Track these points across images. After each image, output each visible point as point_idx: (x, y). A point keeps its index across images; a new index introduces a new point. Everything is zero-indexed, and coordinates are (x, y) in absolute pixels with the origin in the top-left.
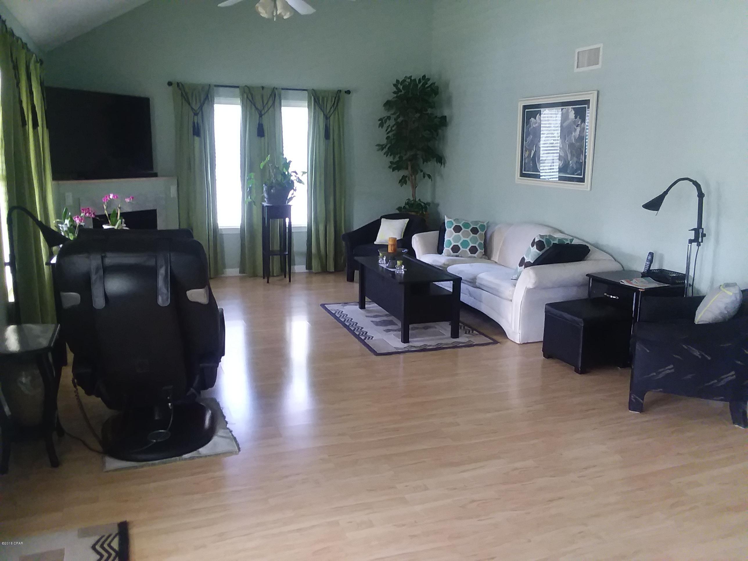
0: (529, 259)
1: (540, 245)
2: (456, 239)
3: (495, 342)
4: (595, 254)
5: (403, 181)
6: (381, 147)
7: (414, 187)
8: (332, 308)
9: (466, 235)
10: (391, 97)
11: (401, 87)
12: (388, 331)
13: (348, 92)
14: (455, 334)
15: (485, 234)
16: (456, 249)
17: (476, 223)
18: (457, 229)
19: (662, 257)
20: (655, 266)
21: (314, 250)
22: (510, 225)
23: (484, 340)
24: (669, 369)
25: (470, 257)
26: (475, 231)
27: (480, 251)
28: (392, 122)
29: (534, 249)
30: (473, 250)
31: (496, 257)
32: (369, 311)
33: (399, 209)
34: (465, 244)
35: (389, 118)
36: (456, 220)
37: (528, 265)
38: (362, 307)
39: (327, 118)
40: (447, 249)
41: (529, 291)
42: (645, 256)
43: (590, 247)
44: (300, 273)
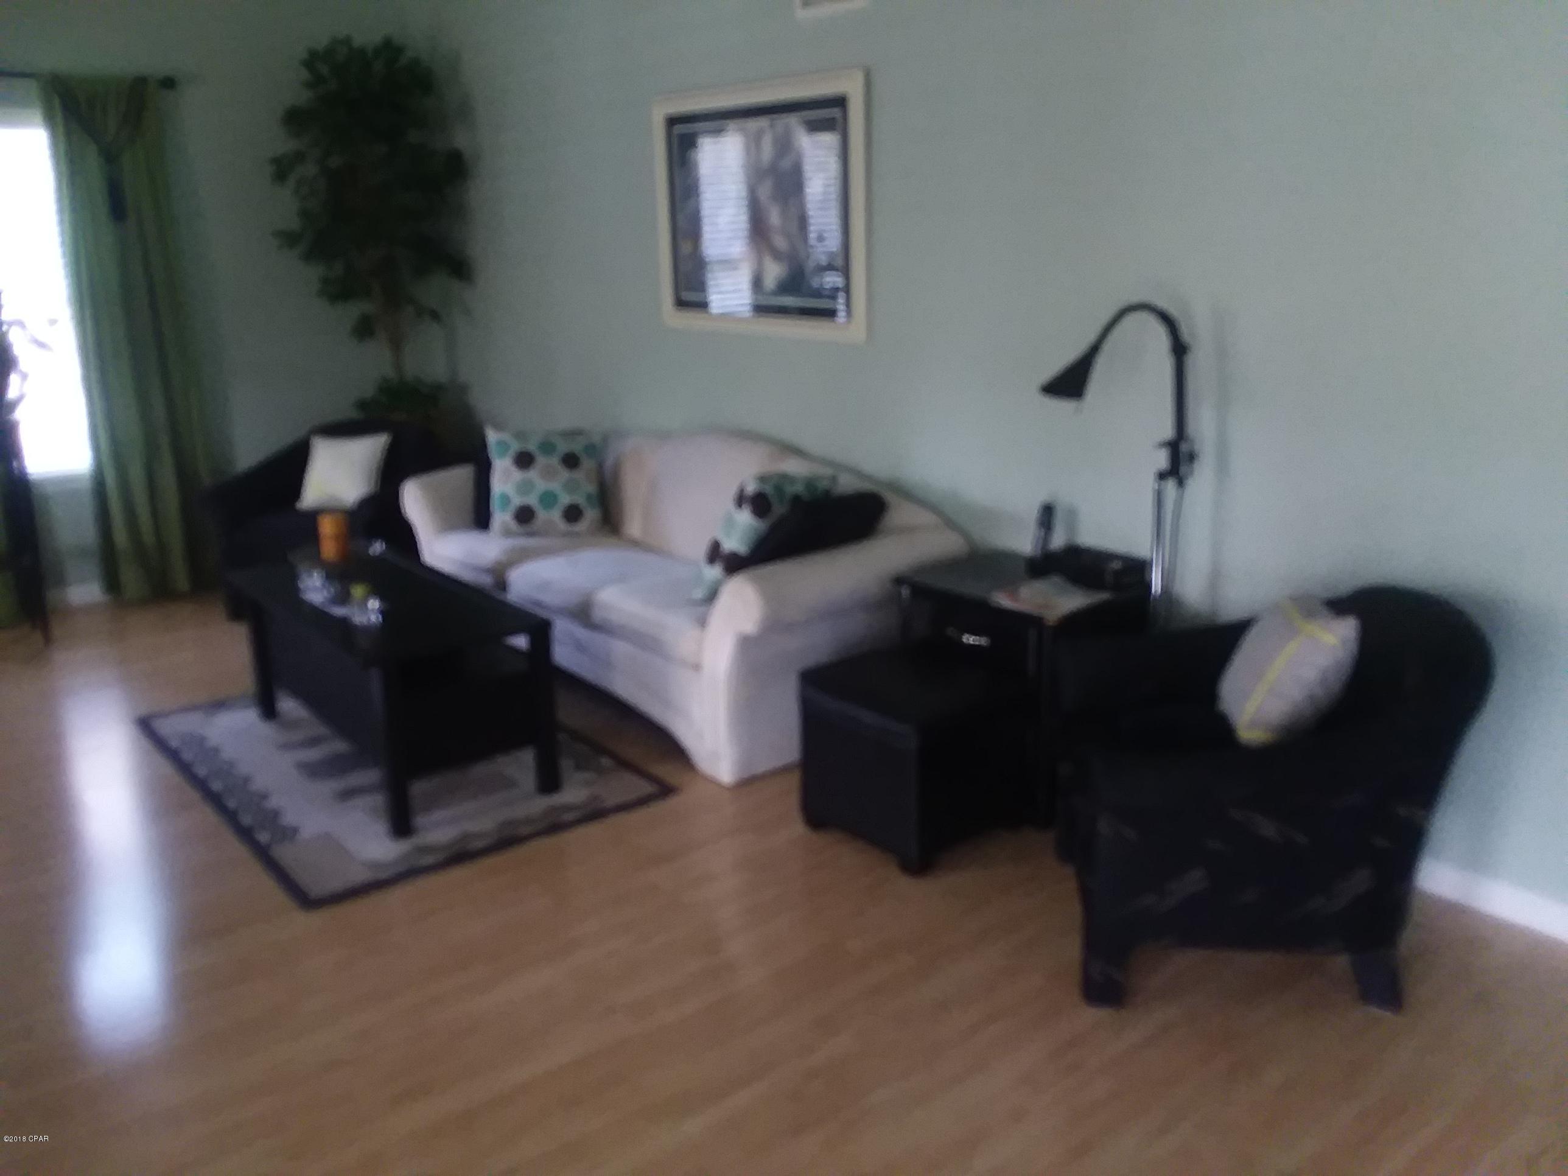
0: (735, 543)
1: (759, 504)
2: (524, 488)
3: (666, 790)
4: (900, 514)
5: (364, 330)
6: (289, 239)
7: (396, 344)
8: (172, 728)
9: (548, 474)
10: (302, 97)
11: (324, 70)
12: (347, 795)
13: (169, 83)
14: (549, 782)
15: (600, 466)
16: (524, 515)
17: (572, 434)
18: (524, 460)
19: (1072, 514)
20: (1058, 541)
21: (121, 537)
22: (664, 436)
23: (633, 786)
24: (1194, 881)
25: (565, 535)
26: (571, 461)
27: (591, 515)
28: (310, 169)
29: (745, 518)
30: (573, 514)
31: (634, 527)
32: (290, 725)
33: (362, 405)
34: (548, 499)
35: (299, 157)
36: (520, 435)
37: (734, 564)
38: (269, 710)
39: (110, 157)
40: (501, 517)
41: (746, 644)
42: (1032, 514)
43: (889, 497)
44: (88, 610)
